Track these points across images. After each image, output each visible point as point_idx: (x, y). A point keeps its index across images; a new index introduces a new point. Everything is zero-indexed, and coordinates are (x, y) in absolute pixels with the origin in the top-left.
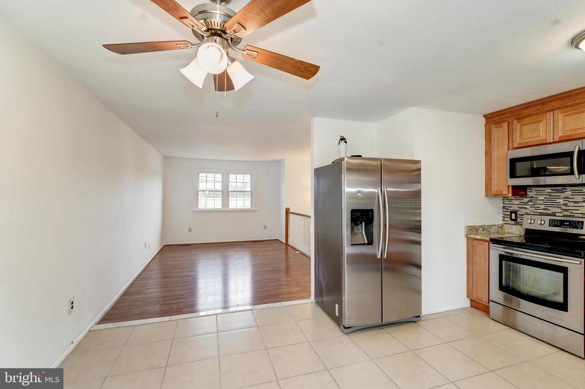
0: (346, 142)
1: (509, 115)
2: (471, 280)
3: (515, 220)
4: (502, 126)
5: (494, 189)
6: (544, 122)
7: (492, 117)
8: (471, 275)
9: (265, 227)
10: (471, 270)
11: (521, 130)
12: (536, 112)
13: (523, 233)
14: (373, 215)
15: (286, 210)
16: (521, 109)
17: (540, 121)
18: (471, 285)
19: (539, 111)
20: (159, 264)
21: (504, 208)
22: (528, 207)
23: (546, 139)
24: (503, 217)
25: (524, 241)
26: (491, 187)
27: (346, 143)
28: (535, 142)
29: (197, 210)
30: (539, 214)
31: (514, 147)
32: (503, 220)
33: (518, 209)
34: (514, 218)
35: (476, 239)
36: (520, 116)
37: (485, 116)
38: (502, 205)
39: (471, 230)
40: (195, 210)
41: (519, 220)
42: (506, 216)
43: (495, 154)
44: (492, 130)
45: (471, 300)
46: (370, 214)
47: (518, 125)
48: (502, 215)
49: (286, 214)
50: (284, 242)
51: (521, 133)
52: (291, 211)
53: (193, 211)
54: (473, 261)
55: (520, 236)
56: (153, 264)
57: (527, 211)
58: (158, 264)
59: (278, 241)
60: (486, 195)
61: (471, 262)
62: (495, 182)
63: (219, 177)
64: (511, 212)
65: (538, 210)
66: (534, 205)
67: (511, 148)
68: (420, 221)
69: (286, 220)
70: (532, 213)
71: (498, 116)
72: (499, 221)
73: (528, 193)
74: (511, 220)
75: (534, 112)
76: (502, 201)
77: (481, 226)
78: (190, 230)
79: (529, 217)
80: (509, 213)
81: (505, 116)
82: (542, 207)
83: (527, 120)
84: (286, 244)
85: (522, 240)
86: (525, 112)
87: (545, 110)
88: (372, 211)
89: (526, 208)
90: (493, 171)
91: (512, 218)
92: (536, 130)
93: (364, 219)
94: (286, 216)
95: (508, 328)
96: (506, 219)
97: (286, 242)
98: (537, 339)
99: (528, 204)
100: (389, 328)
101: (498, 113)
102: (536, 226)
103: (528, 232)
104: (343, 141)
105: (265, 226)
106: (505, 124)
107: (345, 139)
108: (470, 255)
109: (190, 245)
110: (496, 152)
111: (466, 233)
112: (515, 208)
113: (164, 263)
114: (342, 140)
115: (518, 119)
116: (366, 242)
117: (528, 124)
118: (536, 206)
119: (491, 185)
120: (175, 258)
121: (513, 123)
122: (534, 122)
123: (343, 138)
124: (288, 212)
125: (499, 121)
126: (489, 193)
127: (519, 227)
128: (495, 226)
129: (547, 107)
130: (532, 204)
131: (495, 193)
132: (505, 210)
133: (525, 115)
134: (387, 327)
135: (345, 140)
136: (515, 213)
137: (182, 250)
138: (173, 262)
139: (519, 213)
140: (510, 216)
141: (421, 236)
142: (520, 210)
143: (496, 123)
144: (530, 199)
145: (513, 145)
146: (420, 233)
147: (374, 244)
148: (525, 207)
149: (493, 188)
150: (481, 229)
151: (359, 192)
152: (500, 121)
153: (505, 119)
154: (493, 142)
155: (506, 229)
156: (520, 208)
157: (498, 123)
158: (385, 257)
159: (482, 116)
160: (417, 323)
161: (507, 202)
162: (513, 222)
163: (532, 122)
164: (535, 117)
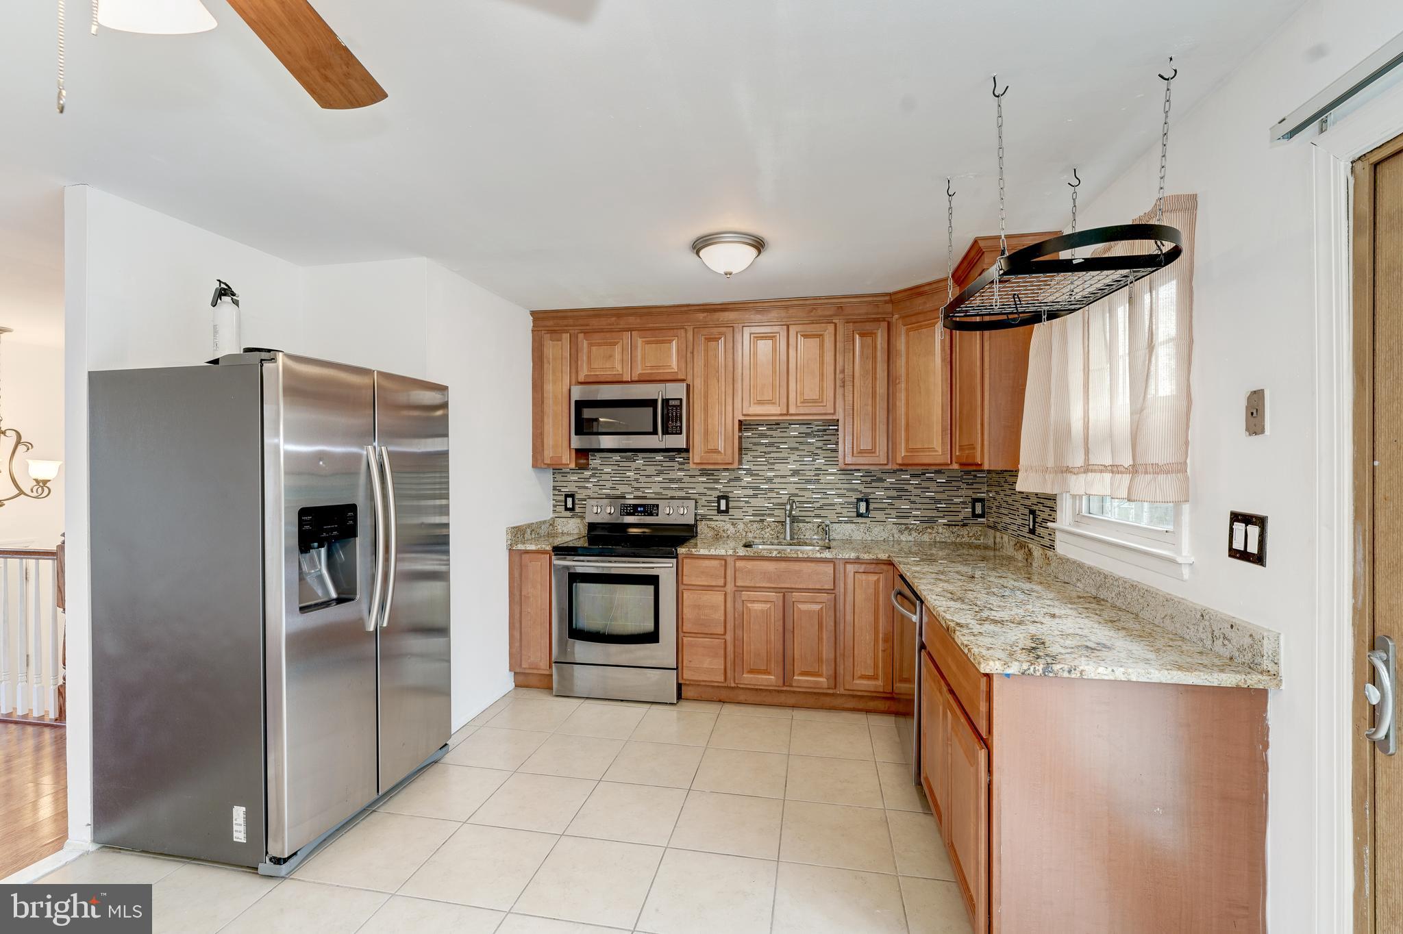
0: (236, 303)
1: (571, 322)
2: (517, 635)
3: (572, 509)
4: (560, 340)
5: (548, 454)
6: (619, 345)
7: (543, 319)
8: (517, 625)
10: (518, 615)
11: (589, 352)
12: (609, 327)
13: (584, 531)
14: (355, 519)
16: (589, 316)
17: (615, 344)
18: (517, 644)
19: (613, 327)
21: (555, 488)
22: (590, 485)
23: (622, 375)
24: (555, 506)
25: (586, 545)
26: (543, 450)
27: (238, 305)
28: (609, 376)
30: (604, 496)
31: (580, 381)
32: (554, 511)
33: (576, 489)
34: (571, 507)
35: (527, 552)
36: (588, 328)
37: (533, 313)
38: (552, 484)
39: (518, 533)
41: (577, 510)
42: (559, 503)
43: (549, 387)
44: (545, 343)
45: (516, 673)
46: (349, 517)
47: (585, 343)
48: (552, 502)
51: (588, 357)
54: (521, 595)
55: (580, 538)
57: (589, 492)
60: (534, 466)
61: (517, 598)
62: (549, 441)
64: (567, 496)
65: (604, 491)
66: (598, 481)
67: (574, 381)
68: (447, 525)
70: (596, 495)
71: (554, 318)
72: (549, 515)
73: (590, 462)
74: (567, 509)
75: (606, 327)
76: (552, 476)
77: (529, 526)
79: (593, 502)
80: (563, 498)
81: (565, 322)
82: (609, 484)
83: (597, 338)
85: (583, 543)
86: (595, 323)
87: (621, 327)
88: (353, 508)
89: (587, 488)
90: (546, 420)
91: (568, 507)
92: (610, 356)
93: (335, 533)
95: (582, 701)
96: (558, 509)
98: (622, 701)
99: (591, 480)
100: (389, 803)
101: (555, 314)
102: (603, 518)
103: (592, 527)
104: (227, 299)
106: (566, 337)
107: (234, 294)
108: (516, 584)
110: (551, 385)
111: (509, 543)
112: (571, 488)
114: (225, 295)
115: (585, 333)
116: (334, 595)
117: (599, 345)
118: (601, 483)
119: (543, 446)
121: (577, 337)
122: (606, 343)
123: (226, 287)
125: (555, 328)
126: (539, 462)
127: (578, 520)
128: (544, 522)
129: (623, 323)
130: (596, 480)
131: (549, 462)
132: (557, 493)
133: (594, 327)
134: (385, 803)
135: (237, 298)
136: (572, 496)
139: (577, 496)
140: (563, 504)
141: (449, 560)
142: (579, 491)
143: (552, 332)
144: (593, 471)
145: (577, 378)
146: (447, 552)
147: (358, 597)
148: (586, 485)
149: (546, 453)
150: (529, 531)
151: (321, 456)
152: (558, 328)
153: (566, 328)
154: (546, 366)
155: (559, 527)
156: (579, 487)
157: (555, 332)
158: (385, 625)
159: (529, 313)
160: (442, 761)
161: (559, 477)
162: (568, 514)
163: (604, 343)
164: (608, 335)
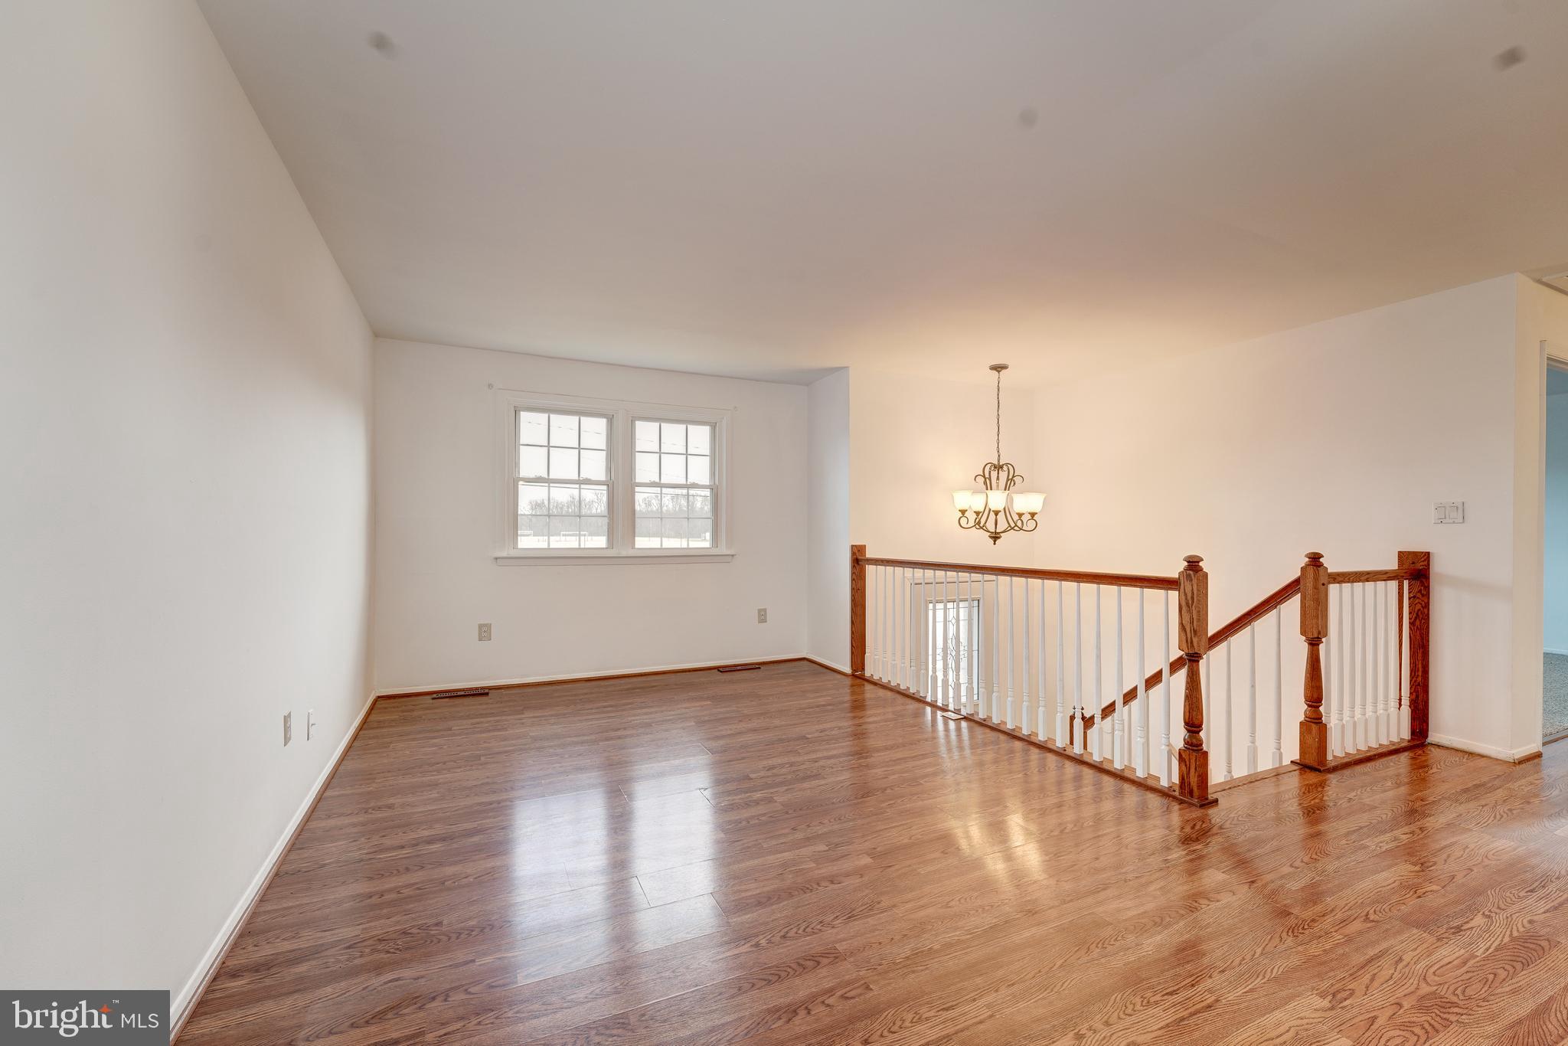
9: (762, 616)
15: (853, 554)
20: (361, 818)
29: (513, 553)
40: (504, 554)
49: (853, 567)
50: (848, 670)
52: (869, 555)
53: (496, 559)
56: (329, 817)
58: (355, 820)
59: (805, 662)
63: (595, 430)
69: (853, 589)
78: (485, 632)
84: (853, 675)
94: (853, 573)
97: (854, 670)
105: (763, 613)
109: (487, 694)
113: (390, 807)
120: (439, 771)
124: (859, 560)
137: (461, 718)
138: (435, 795)
